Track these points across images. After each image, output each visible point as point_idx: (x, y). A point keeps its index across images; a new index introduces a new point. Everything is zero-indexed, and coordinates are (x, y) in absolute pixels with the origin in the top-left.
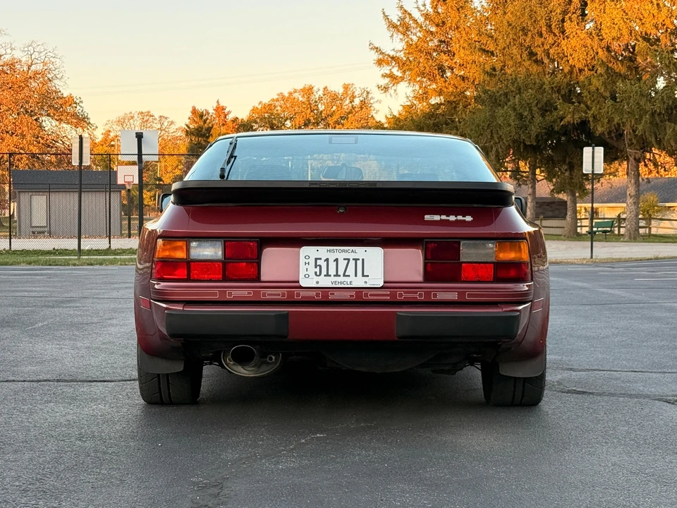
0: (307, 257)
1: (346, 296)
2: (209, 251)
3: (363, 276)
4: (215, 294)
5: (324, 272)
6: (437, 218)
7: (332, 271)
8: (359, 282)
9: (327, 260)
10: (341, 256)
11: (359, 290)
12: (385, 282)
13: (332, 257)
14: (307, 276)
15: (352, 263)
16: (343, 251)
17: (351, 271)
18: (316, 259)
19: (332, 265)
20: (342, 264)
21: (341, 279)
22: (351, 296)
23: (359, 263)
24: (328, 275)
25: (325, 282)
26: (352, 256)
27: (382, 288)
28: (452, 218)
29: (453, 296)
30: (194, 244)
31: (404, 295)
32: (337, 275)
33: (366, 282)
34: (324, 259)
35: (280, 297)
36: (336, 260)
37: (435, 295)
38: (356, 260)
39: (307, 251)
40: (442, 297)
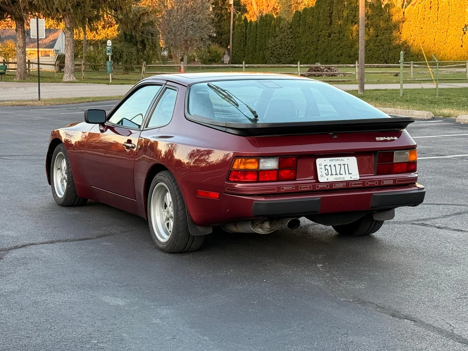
0: (320, 165)
1: (341, 186)
2: (270, 164)
3: (349, 174)
4: (274, 189)
5: (330, 173)
6: (382, 139)
7: (334, 173)
8: (347, 178)
9: (330, 166)
10: (337, 163)
11: (348, 182)
12: (360, 176)
13: (332, 164)
14: (322, 176)
15: (343, 166)
16: (337, 160)
17: (342, 171)
18: (325, 166)
19: (333, 168)
20: (338, 167)
21: (339, 176)
22: (344, 186)
23: (346, 166)
24: (332, 175)
25: (332, 179)
26: (342, 163)
27: (359, 180)
28: (388, 138)
29: (391, 182)
30: (262, 160)
31: (369, 183)
33: (351, 178)
34: (328, 165)
35: (308, 189)
36: (335, 165)
37: (383, 182)
38: (344, 165)
39: (319, 161)
40: (386, 183)
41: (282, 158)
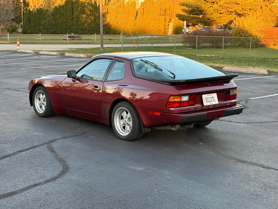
0: (204, 98)
2: (185, 99)
3: (215, 101)
4: (187, 110)
6: (226, 84)
8: (214, 103)
11: (214, 105)
12: (218, 102)
14: (205, 103)
16: (210, 95)
17: (212, 101)
19: (209, 99)
22: (213, 107)
24: (208, 102)
25: (208, 104)
27: (218, 104)
29: (229, 104)
30: (182, 97)
31: (222, 105)
34: (207, 98)
35: (200, 109)
37: (226, 104)
38: (212, 97)
39: (204, 96)
40: (228, 104)
41: (190, 95)
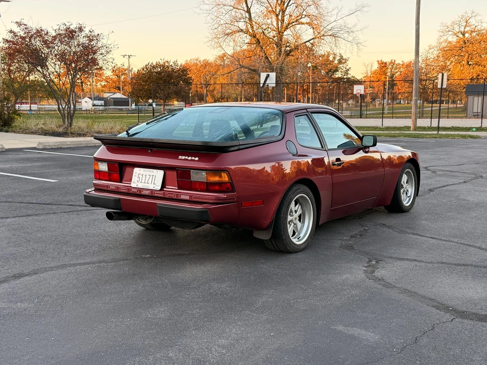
0: (136, 173)
1: (147, 193)
3: (154, 184)
4: (105, 187)
5: (140, 181)
6: (183, 157)
7: (143, 181)
8: (151, 187)
9: (142, 175)
10: (148, 174)
11: (152, 190)
12: (161, 188)
13: (144, 174)
14: (134, 182)
15: (151, 177)
16: (149, 171)
17: (150, 181)
18: (139, 174)
19: (144, 177)
20: (147, 178)
21: (146, 184)
22: (149, 193)
23: (154, 177)
24: (141, 182)
25: (140, 186)
26: (151, 174)
27: (160, 190)
28: (190, 158)
29: (187, 198)
31: (168, 195)
32: (145, 183)
33: (154, 187)
35: (125, 191)
36: (146, 175)
37: (180, 197)
38: (153, 176)
39: (136, 170)
40: (183, 197)
